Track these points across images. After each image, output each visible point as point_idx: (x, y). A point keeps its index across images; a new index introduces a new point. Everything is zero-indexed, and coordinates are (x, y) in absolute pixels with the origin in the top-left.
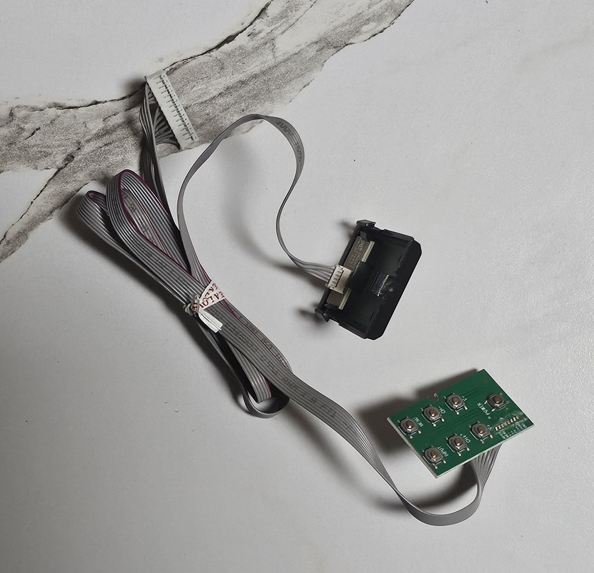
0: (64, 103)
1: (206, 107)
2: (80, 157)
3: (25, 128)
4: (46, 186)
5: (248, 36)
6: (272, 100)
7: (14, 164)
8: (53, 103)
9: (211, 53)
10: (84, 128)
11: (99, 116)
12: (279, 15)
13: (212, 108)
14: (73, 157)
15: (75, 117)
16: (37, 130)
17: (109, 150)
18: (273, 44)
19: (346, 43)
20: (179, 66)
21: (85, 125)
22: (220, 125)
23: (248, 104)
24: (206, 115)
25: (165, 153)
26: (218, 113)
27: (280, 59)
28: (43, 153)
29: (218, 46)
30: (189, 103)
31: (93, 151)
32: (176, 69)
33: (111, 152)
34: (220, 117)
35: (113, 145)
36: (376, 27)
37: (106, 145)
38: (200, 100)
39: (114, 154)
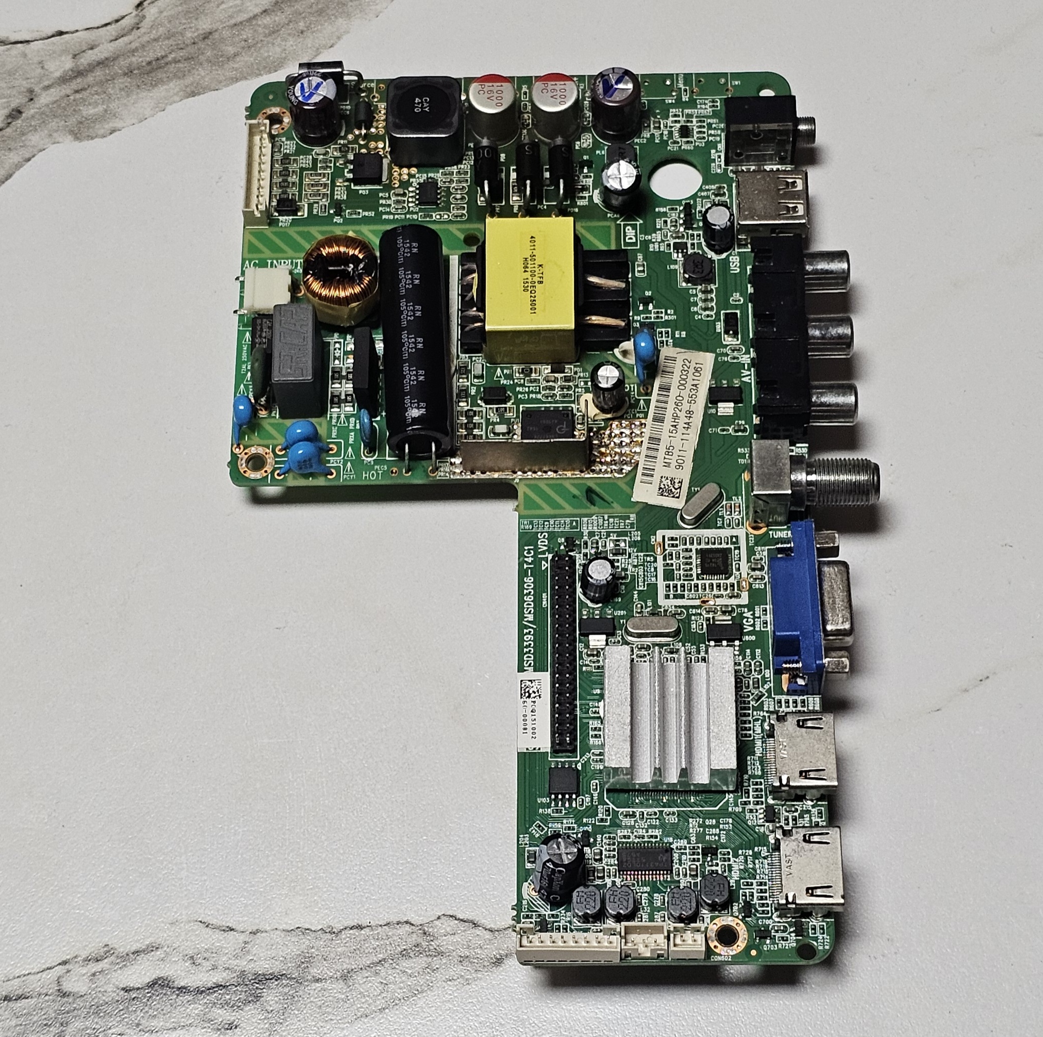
0: (8, 38)
1: (243, 30)
2: (32, 111)
6: (348, 16)
10: (39, 70)
11: (64, 51)
13: (251, 31)
14: (20, 112)
15: (25, 55)
17: (81, 98)
21: (41, 65)
22: (266, 54)
23: (310, 24)
24: (243, 42)
25: (177, 98)
26: (261, 37)
30: (215, 28)
31: (55, 102)
33: (85, 101)
34: (265, 43)
35: (88, 91)
37: (77, 92)
38: (233, 21)
39: (90, 104)
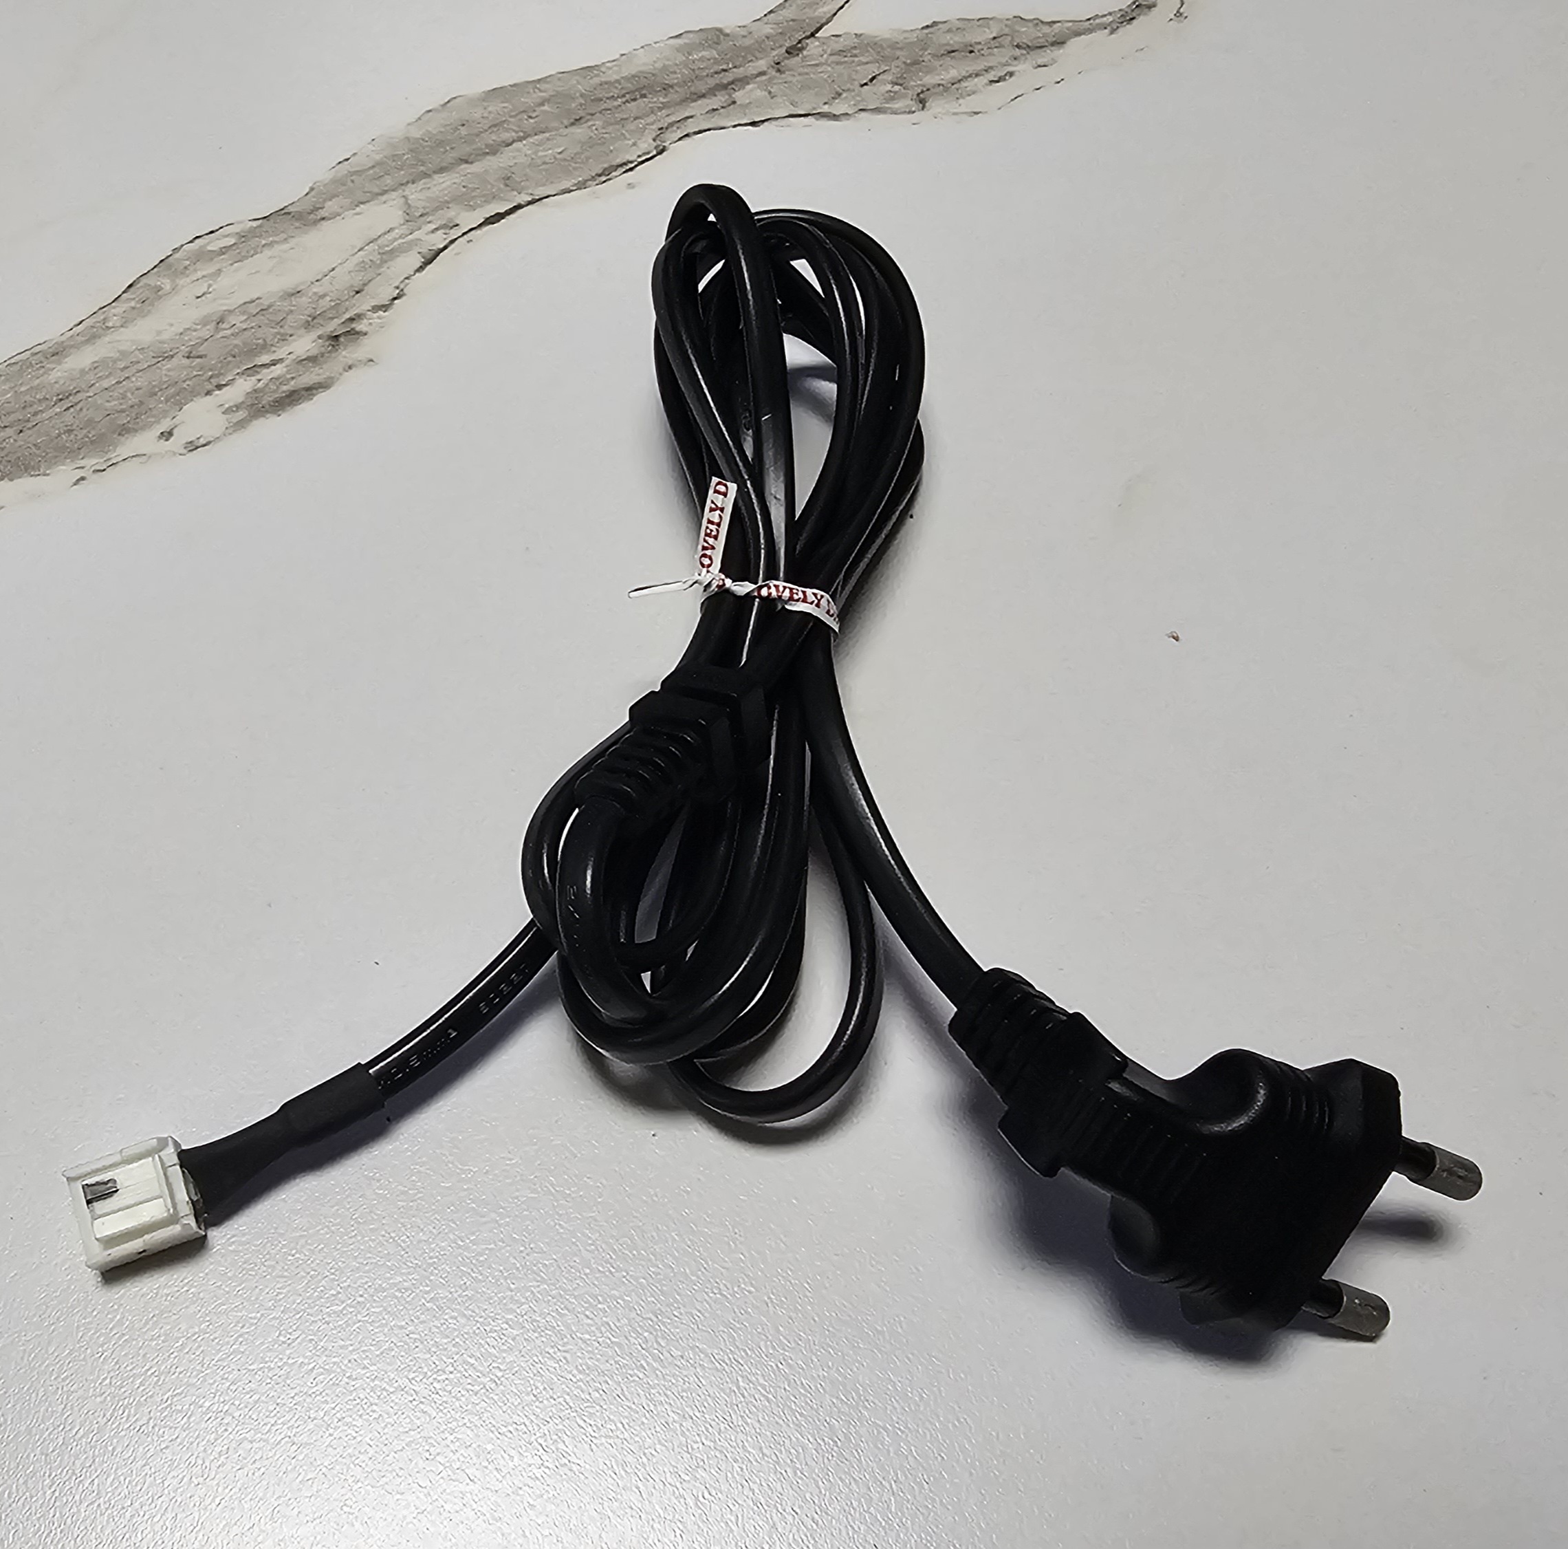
3: (891, 85)
4: (835, 14)
5: (457, 225)
7: (902, 38)
8: (840, 121)
9: (530, 199)
12: (398, 256)
16: (866, 84)
18: (408, 214)
19: (265, 220)
20: (593, 178)
27: (394, 195)
28: (849, 55)
29: (518, 207)
32: (600, 175)
36: (208, 244)
